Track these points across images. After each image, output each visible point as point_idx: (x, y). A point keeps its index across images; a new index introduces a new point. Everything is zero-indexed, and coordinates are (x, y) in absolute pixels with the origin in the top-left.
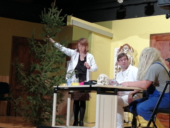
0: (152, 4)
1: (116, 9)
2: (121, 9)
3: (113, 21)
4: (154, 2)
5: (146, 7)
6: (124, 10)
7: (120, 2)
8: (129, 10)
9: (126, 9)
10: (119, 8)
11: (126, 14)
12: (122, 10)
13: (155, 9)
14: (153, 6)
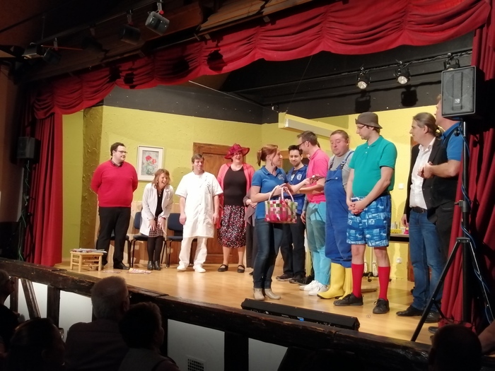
0: (413, 89)
1: (354, 97)
2: (362, 97)
3: (349, 116)
4: (416, 86)
5: (403, 93)
6: (368, 98)
7: (362, 87)
8: (374, 97)
9: (370, 96)
10: (360, 95)
11: (372, 104)
12: (364, 99)
13: (418, 97)
14: (414, 92)
